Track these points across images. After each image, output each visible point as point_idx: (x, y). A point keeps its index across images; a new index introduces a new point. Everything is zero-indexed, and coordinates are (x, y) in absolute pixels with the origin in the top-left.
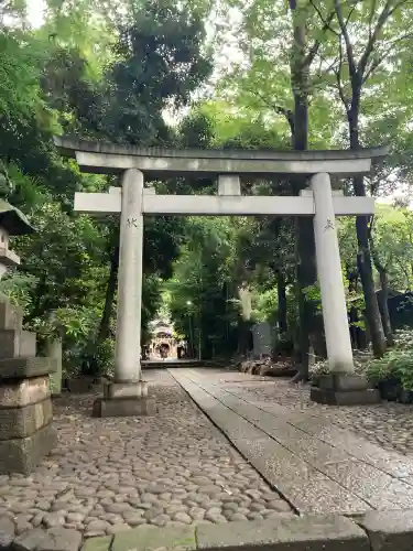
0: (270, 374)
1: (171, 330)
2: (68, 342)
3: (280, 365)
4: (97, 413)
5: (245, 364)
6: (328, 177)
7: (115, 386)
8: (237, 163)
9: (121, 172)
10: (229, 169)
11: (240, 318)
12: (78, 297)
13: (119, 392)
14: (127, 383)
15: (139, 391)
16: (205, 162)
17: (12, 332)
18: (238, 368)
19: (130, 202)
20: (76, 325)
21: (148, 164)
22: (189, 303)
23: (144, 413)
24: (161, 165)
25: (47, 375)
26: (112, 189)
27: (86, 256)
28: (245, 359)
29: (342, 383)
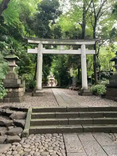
0: (75, 90)
1: (53, 78)
2: (27, 81)
3: (77, 88)
4: (33, 96)
5: (70, 88)
6: (85, 45)
7: (36, 90)
8: (64, 42)
9: (38, 44)
10: (62, 44)
11: (70, 76)
12: (29, 71)
13: (37, 92)
14: (39, 90)
15: (41, 91)
16: (57, 42)
17: (17, 79)
18: (68, 88)
19: (40, 51)
20: (28, 77)
21: (44, 42)
22: (57, 72)
23: (42, 96)
24: (47, 42)
25: (23, 87)
26: (36, 48)
27: (30, 61)
28: (70, 86)
29: (84, 91)
